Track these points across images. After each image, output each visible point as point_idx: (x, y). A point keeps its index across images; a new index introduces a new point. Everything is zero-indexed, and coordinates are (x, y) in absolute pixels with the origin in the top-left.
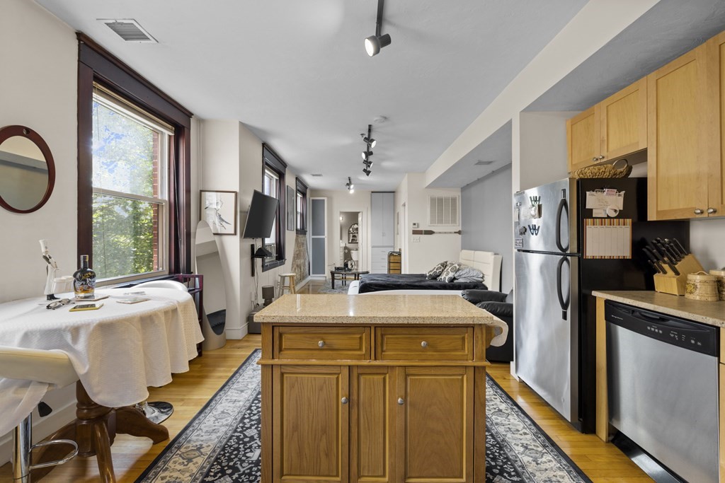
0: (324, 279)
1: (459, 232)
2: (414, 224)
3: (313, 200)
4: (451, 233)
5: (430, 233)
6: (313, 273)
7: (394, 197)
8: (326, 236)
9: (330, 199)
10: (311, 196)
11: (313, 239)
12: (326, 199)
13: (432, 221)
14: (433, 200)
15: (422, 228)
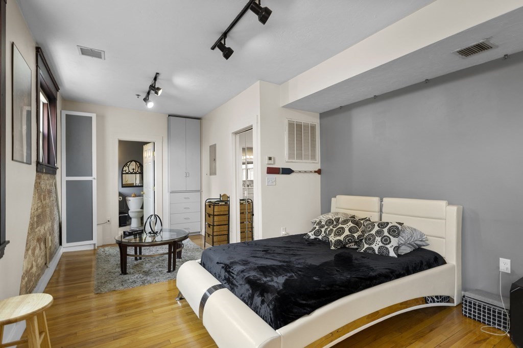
0: (92, 248)
1: (319, 172)
2: (270, 159)
3: (67, 116)
4: (311, 172)
5: (288, 171)
6: (68, 242)
7: (201, 124)
8: (94, 178)
9: (101, 118)
10: (64, 108)
11: (67, 182)
12: (94, 116)
13: (291, 156)
14: (291, 125)
15: (279, 165)
